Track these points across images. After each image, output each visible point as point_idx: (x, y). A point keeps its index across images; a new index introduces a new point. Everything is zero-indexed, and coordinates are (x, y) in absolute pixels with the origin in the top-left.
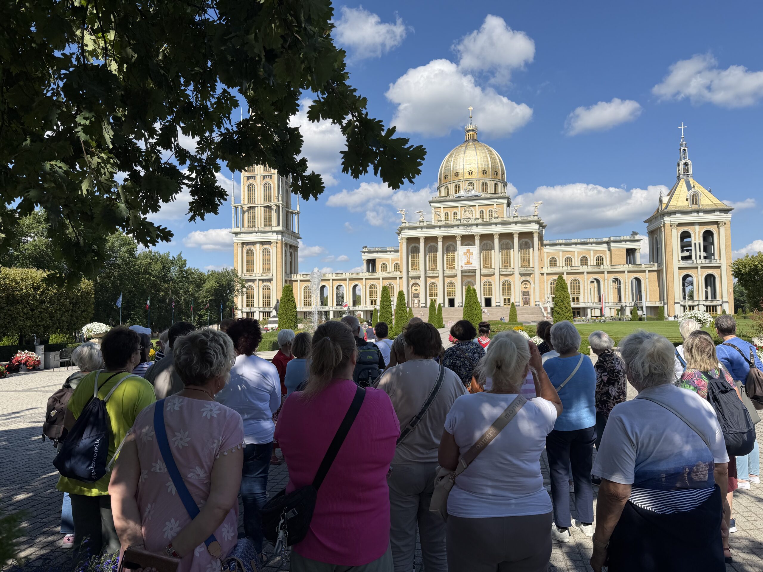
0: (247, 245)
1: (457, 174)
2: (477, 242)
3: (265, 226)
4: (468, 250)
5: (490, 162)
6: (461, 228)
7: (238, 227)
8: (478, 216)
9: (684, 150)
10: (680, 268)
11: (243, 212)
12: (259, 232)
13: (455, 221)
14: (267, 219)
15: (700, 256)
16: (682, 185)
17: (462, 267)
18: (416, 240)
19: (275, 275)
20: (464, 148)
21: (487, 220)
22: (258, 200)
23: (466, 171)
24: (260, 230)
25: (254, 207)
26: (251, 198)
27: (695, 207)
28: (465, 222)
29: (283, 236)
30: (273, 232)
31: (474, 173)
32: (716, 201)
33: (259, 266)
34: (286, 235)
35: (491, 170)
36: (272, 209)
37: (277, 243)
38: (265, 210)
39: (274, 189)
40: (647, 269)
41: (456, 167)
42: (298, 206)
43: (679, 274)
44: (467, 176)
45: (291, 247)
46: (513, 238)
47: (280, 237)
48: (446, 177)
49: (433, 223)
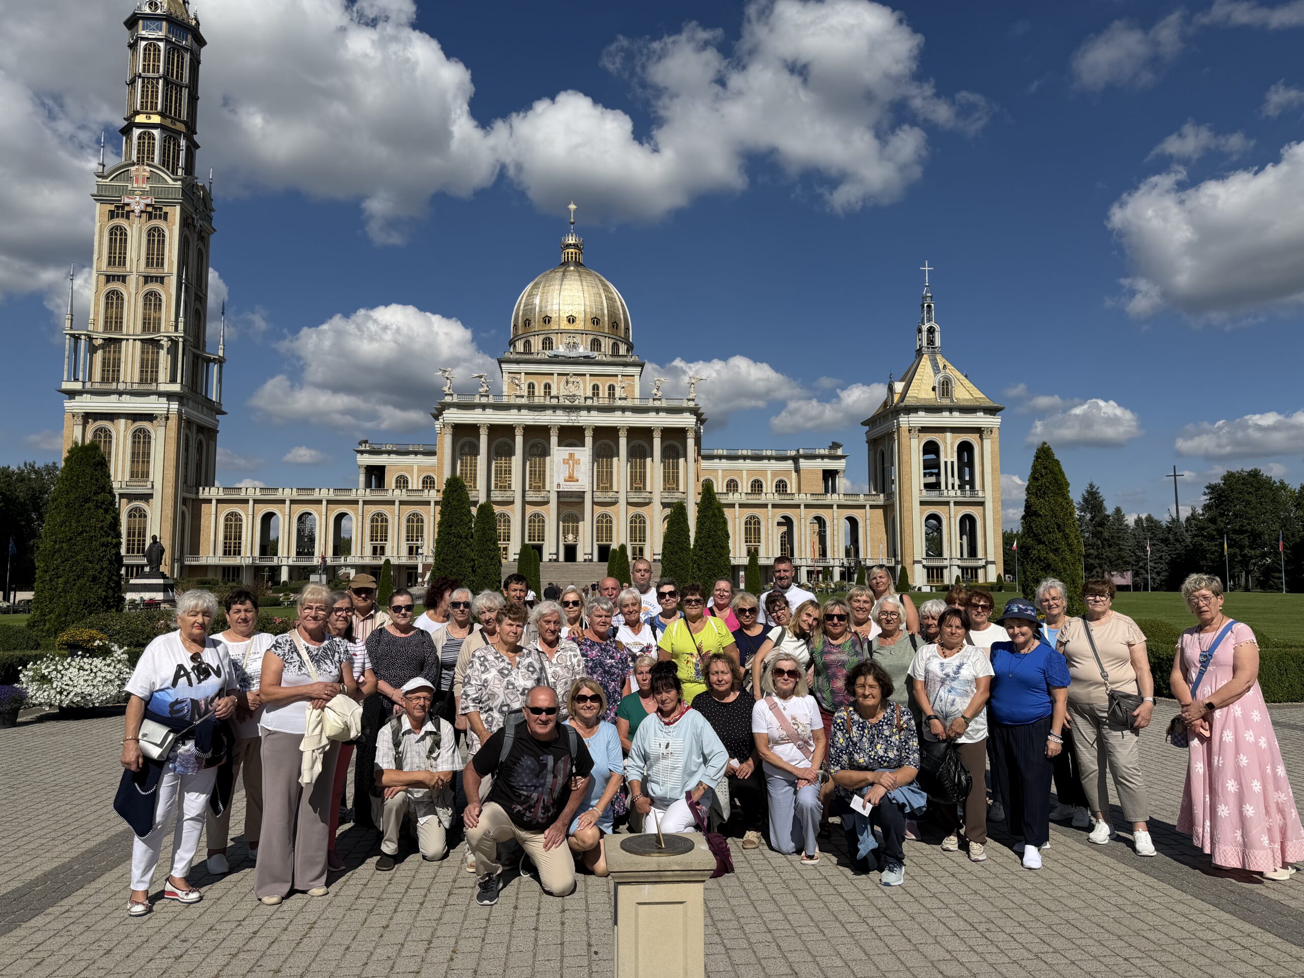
0: (95, 420)
1: (547, 320)
2: (589, 441)
3: (142, 381)
4: (571, 455)
5: (605, 305)
6: (559, 412)
7: (76, 380)
8: (589, 393)
9: (929, 306)
10: (922, 503)
11: (93, 349)
12: (126, 393)
13: (548, 398)
14: (148, 370)
15: (953, 485)
16: (926, 362)
17: (559, 485)
18: (473, 429)
19: (158, 486)
20: (559, 275)
21: (604, 401)
22: (128, 327)
23: (564, 315)
24: (129, 387)
25: (119, 341)
26: (114, 320)
27: (946, 402)
28: (567, 403)
29: (181, 404)
30: (160, 394)
31: (577, 322)
32: (978, 394)
33: (123, 466)
34: (190, 402)
35: (606, 319)
36: (162, 347)
37: (167, 418)
38: (143, 348)
39: (168, 306)
40: (868, 504)
41: (546, 307)
42: (221, 346)
43: (921, 513)
44: (564, 325)
45: (201, 429)
46: (652, 438)
47: (174, 406)
48: (527, 323)
49: (505, 400)
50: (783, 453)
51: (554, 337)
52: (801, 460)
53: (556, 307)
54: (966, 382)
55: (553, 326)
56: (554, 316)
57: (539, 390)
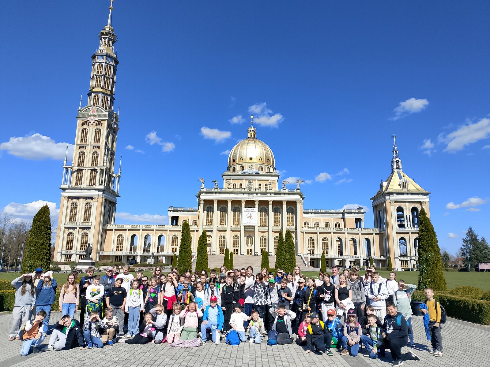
0: (72, 199)
1: (242, 159)
2: (257, 206)
3: (90, 184)
5: (264, 153)
6: (245, 195)
7: (66, 184)
8: (257, 187)
9: (396, 152)
10: (397, 233)
11: (73, 173)
12: (84, 189)
13: (241, 189)
14: (92, 180)
15: (410, 225)
16: (396, 175)
17: (245, 223)
18: (212, 202)
19: (93, 224)
20: (247, 142)
21: (263, 190)
22: (86, 164)
23: (248, 157)
24: (85, 187)
25: (83, 170)
26: (81, 162)
27: (405, 190)
28: (248, 191)
29: (104, 193)
30: (96, 189)
31: (253, 159)
32: (419, 187)
33: (81, 216)
34: (107, 192)
35: (265, 158)
36: (97, 172)
37: (98, 198)
38: (91, 172)
39: (101, 157)
40: (374, 233)
41: (241, 154)
42: (120, 171)
43: (397, 237)
44: (248, 161)
45: (110, 202)
46: (282, 205)
47: (101, 193)
48: (234, 160)
49: (224, 190)
50: (338, 211)
51: (244, 166)
52: (345, 214)
53: (245, 154)
54: (413, 182)
55: (244, 161)
56: (244, 158)
57: (238, 186)
